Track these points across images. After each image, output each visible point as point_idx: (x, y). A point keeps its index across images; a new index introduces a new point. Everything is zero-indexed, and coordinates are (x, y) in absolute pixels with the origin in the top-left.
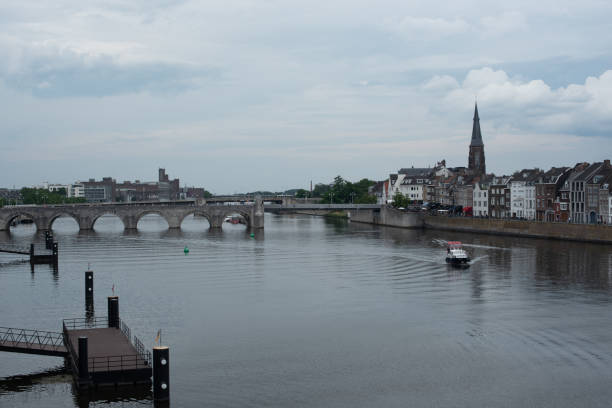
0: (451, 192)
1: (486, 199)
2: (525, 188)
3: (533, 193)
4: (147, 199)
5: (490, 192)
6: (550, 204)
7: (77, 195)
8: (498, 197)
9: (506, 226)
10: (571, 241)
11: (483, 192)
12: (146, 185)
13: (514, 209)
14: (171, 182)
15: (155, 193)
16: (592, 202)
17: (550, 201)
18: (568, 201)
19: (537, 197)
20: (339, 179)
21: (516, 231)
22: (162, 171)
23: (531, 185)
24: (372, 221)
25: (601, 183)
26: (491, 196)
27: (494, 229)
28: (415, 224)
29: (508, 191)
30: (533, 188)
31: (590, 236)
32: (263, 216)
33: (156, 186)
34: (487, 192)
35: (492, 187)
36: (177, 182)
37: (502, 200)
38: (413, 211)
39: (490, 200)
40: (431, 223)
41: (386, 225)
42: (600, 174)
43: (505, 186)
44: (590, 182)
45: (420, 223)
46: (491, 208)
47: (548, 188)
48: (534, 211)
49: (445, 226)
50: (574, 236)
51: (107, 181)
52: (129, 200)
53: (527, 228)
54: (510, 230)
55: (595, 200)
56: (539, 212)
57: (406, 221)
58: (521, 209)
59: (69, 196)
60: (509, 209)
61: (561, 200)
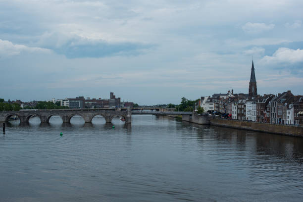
0: (225, 106)
1: (236, 110)
2: (252, 105)
3: (255, 108)
4: (104, 107)
5: (238, 106)
6: (262, 114)
7: (65, 105)
8: (241, 109)
9: (242, 125)
10: (268, 133)
11: (235, 106)
12: (103, 100)
13: (247, 116)
14: (116, 99)
15: (108, 104)
16: (280, 112)
17: (262, 112)
18: (269, 112)
19: (257, 110)
20: (184, 99)
21: (246, 127)
22: (112, 94)
23: (254, 103)
24: (189, 120)
25: (284, 103)
26: (238, 109)
27: (237, 126)
28: (205, 122)
29: (245, 106)
30: (255, 105)
31: (277, 131)
32: (131, 117)
33: (108, 101)
34: (236, 106)
35: (238, 104)
36: (119, 99)
37: (243, 111)
38: (204, 116)
39: (237, 110)
40: (212, 122)
41: (194, 123)
42: (285, 98)
43: (243, 104)
44: (279, 102)
45: (208, 122)
46: (238, 115)
47: (262, 105)
48: (256, 117)
49: (217, 124)
50: (270, 130)
51: (82, 98)
52: (93, 108)
53: (250, 126)
54: (243, 127)
55: (281, 112)
56: (258, 117)
57: (201, 121)
58: (250, 116)
59: (61, 105)
60: (245, 116)
61: (267, 112)
